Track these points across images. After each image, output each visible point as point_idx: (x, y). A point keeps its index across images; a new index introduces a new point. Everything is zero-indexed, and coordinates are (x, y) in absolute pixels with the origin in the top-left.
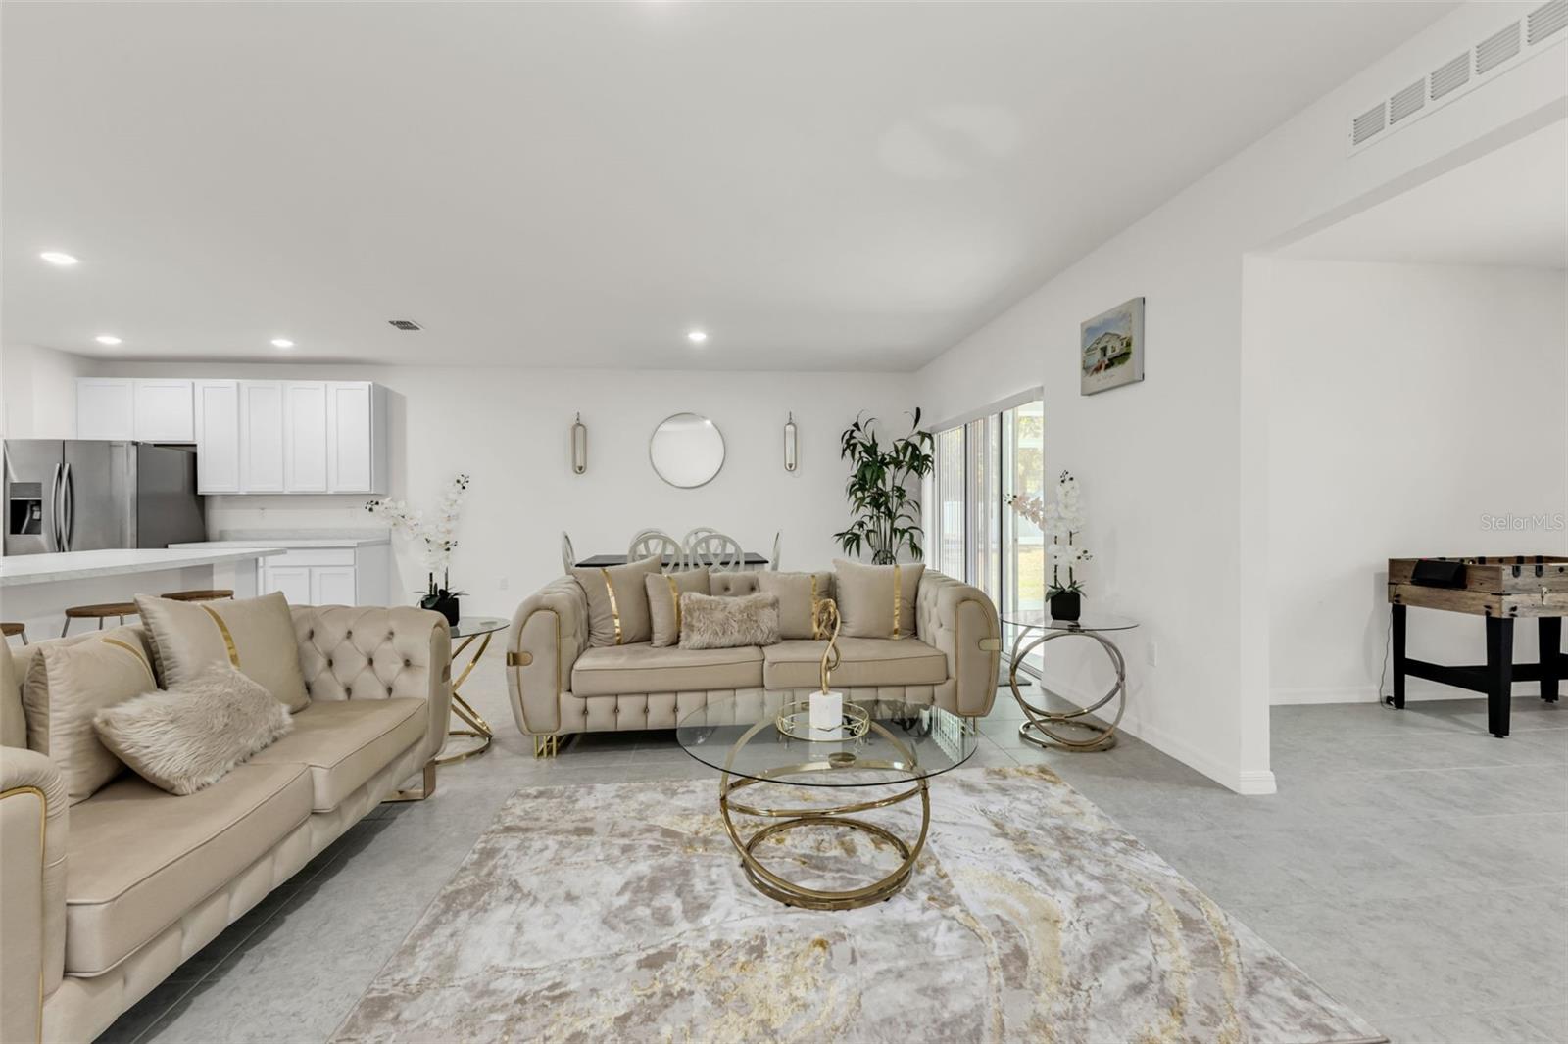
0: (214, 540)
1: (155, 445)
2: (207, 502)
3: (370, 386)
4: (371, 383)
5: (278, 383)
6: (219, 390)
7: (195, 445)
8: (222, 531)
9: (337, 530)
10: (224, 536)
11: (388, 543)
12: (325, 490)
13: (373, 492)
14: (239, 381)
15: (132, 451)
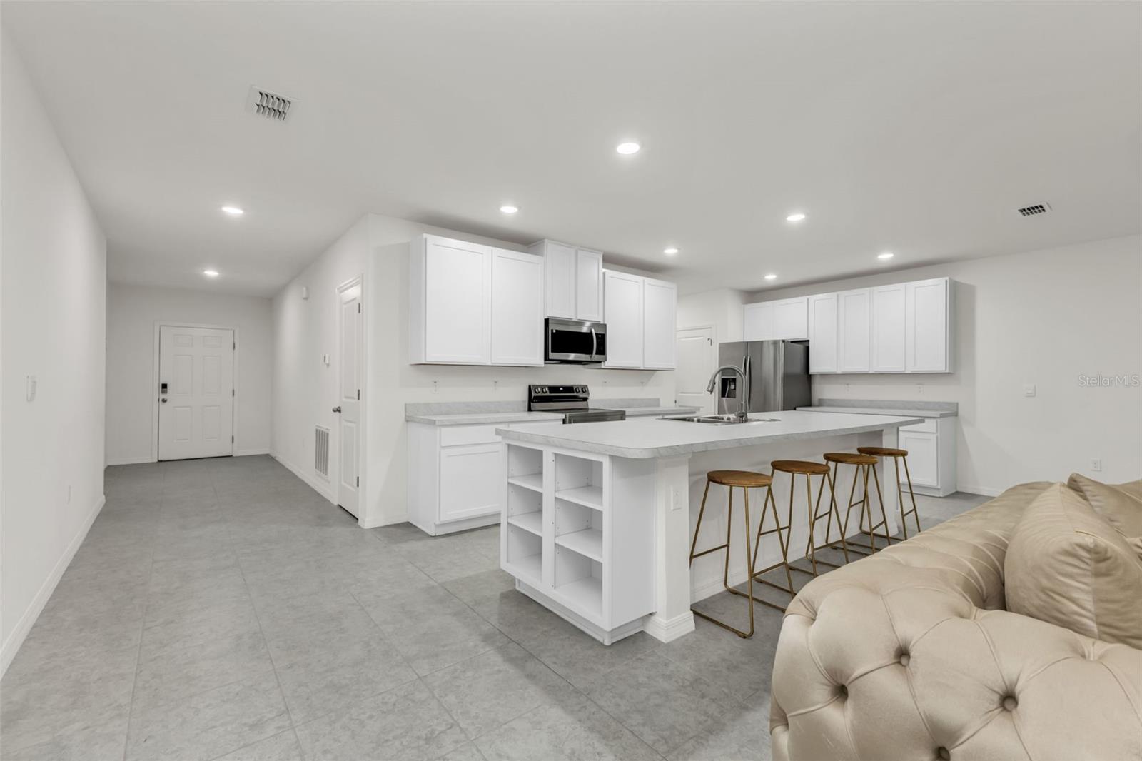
0: (815, 406)
1: (792, 342)
2: (812, 377)
3: (946, 281)
4: (947, 278)
5: (866, 290)
6: (822, 301)
7: (808, 341)
8: (820, 400)
9: (908, 402)
10: (821, 403)
11: (956, 414)
12: (903, 369)
13: (947, 371)
14: (839, 293)
15: (782, 345)
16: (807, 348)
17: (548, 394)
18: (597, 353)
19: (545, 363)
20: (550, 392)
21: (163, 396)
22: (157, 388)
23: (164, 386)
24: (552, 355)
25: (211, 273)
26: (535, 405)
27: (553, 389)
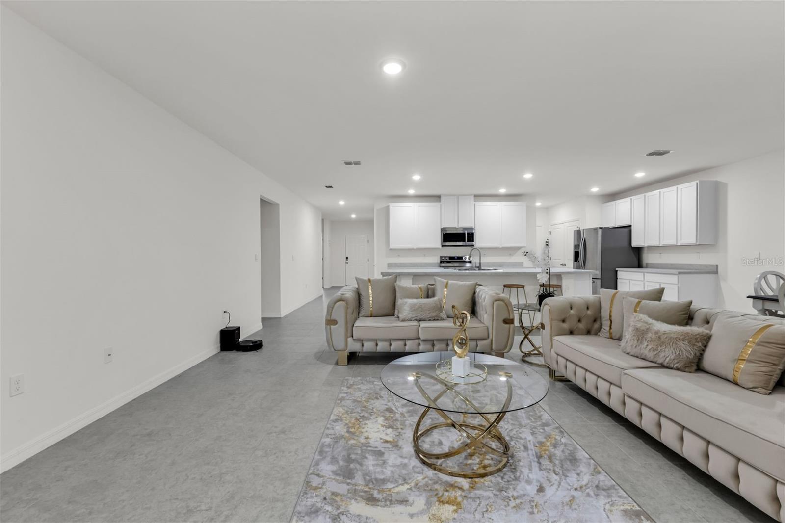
3: (697, 183)
4: (698, 181)
6: (637, 200)
7: (631, 226)
8: (647, 264)
9: (690, 265)
10: (647, 266)
11: (716, 272)
12: (675, 243)
13: (698, 244)
14: (645, 194)
15: (600, 231)
16: (631, 231)
17: (449, 260)
18: (468, 241)
19: (442, 246)
20: (450, 259)
21: (347, 262)
22: (345, 258)
23: (347, 258)
24: (444, 244)
25: (353, 216)
26: (443, 265)
27: (451, 258)
